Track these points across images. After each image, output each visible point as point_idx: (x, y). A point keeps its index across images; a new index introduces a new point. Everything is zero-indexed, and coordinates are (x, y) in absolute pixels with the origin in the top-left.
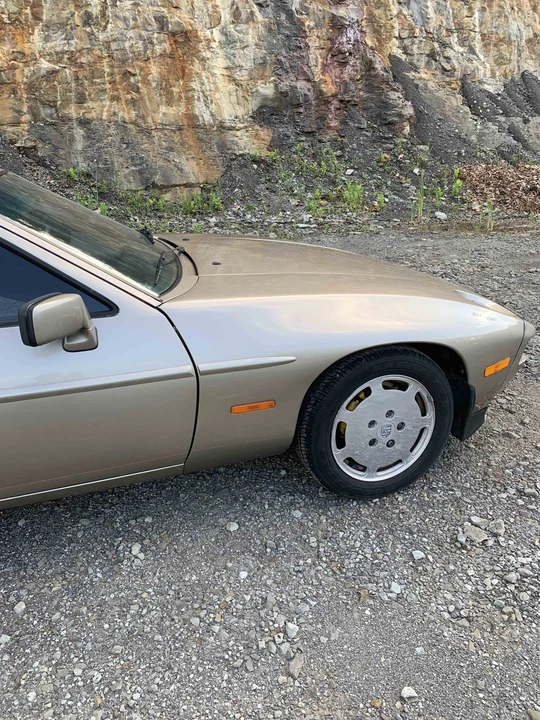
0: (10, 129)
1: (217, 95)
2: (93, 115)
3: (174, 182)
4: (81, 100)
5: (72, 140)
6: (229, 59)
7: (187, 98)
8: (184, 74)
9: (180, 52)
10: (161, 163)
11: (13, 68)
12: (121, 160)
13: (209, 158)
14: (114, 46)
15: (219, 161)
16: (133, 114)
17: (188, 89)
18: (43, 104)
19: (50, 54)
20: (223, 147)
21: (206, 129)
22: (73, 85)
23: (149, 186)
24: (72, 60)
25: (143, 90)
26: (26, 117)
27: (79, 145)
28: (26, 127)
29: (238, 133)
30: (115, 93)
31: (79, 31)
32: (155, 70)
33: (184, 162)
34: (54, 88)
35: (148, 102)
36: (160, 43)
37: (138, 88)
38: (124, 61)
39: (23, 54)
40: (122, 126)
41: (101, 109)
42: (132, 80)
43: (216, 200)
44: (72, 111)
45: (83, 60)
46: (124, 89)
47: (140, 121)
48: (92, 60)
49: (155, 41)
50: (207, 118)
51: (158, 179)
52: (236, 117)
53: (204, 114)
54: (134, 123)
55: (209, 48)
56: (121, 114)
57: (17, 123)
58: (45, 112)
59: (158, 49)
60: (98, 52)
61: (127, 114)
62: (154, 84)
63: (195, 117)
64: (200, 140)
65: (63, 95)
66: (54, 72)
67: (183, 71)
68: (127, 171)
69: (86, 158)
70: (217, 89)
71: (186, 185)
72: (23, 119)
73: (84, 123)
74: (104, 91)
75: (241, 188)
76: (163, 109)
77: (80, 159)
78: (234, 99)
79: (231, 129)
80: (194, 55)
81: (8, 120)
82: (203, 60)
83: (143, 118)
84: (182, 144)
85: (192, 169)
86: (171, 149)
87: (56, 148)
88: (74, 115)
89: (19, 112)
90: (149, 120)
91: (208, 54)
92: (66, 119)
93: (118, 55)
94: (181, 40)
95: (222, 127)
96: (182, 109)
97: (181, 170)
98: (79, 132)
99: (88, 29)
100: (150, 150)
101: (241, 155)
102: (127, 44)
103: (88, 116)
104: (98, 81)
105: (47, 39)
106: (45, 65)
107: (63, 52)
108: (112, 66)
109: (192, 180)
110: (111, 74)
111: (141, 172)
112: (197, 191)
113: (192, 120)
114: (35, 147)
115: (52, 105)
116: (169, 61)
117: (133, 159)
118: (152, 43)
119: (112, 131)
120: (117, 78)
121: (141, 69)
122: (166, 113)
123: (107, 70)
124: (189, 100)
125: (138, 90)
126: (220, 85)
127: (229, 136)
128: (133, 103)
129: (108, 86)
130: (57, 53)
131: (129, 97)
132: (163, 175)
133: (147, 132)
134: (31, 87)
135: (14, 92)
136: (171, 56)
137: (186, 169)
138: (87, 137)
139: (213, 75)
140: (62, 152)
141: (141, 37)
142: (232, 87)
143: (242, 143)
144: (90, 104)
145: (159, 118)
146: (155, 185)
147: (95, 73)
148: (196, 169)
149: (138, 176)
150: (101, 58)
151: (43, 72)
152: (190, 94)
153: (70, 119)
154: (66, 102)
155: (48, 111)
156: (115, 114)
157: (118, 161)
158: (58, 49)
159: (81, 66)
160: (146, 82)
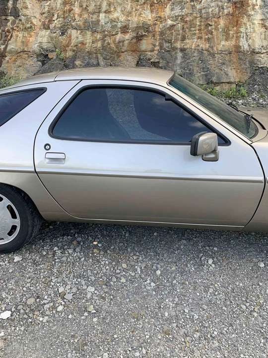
0: (149, 53)
1: (254, 35)
2: (188, 46)
3: (222, 81)
4: (183, 39)
5: (176, 58)
6: (264, 15)
7: (237, 37)
8: (237, 24)
9: (237, 13)
10: (217, 71)
11: (155, 24)
12: (197, 69)
13: (243, 69)
14: (203, 11)
15: (249, 71)
16: (208, 45)
17: (238, 32)
18: (166, 41)
19: (173, 17)
20: (252, 63)
21: (244, 53)
22: (181, 31)
23: (210, 82)
24: (183, 19)
25: (215, 33)
26: (157, 48)
27: (179, 61)
28: (156, 52)
29: (262, 56)
30: (200, 35)
31: (187, 5)
32: (222, 23)
33: (229, 70)
34: (172, 33)
35: (216, 40)
36: (227, 8)
37: (212, 32)
38: (207, 19)
39: (160, 17)
40: (201, 52)
41: (192, 43)
42: (210, 28)
43: (244, 91)
44: (178, 45)
45: (188, 19)
46: (205, 33)
47: (210, 49)
48: (191, 19)
49: (225, 7)
50: (246, 47)
51: (214, 79)
52: (262, 47)
53: (244, 45)
54: (207, 50)
55: (253, 9)
56: (201, 46)
57: (152, 51)
58: (166, 45)
59: (226, 11)
60: (195, 15)
61: (204, 45)
62: (220, 30)
63: (240, 47)
64: (240, 59)
65: (176, 37)
66: (173, 26)
67: (237, 22)
68: (199, 74)
69: (181, 68)
70: (254, 31)
71: (228, 83)
72: (156, 49)
73: (183, 50)
74: (195, 34)
75: (259, 85)
76: (223, 43)
77: (178, 68)
78: (263, 36)
79: (257, 53)
80: (244, 13)
81: (149, 49)
82: (249, 16)
83: (212, 47)
84: (230, 61)
85: (233, 74)
86: (224, 64)
87: (168, 62)
88: (179, 47)
89: (155, 45)
90: (215, 48)
91: (253, 13)
92: (174, 49)
93: (204, 15)
94: (238, 6)
95: (253, 52)
96: (233, 43)
97: (227, 75)
98: (180, 55)
99: (192, 4)
100: (213, 64)
101: (261, 68)
102: (210, 10)
103: (185, 47)
104: (193, 29)
105: (172, 10)
106: (170, 22)
107: (178, 16)
108: (201, 22)
109: (232, 80)
110: (200, 26)
111: (206, 75)
112: (234, 86)
113: (237, 48)
114: (158, 62)
115: (169, 42)
116: (231, 17)
117: (203, 68)
118: (223, 8)
119: (195, 54)
120: (202, 27)
121: (216, 22)
122: (224, 44)
123: (198, 23)
124: (238, 38)
125: (212, 33)
126: (256, 29)
127: (257, 57)
128: (208, 40)
129: (197, 32)
130: (176, 16)
131: (207, 37)
132: (217, 77)
133: (213, 55)
134: (162, 33)
135: (154, 36)
136: (232, 15)
137: (230, 74)
138: (183, 57)
139: (253, 24)
140: (170, 64)
141: (218, 6)
142: (263, 30)
143: (263, 61)
144: (187, 41)
145: (220, 47)
146: (212, 82)
147: (192, 24)
148: (235, 74)
149: (205, 77)
150: (196, 17)
151: (168, 26)
152: (239, 35)
153: (177, 49)
154: (176, 40)
155: (167, 45)
156: (198, 46)
157: (196, 69)
158: (177, 14)
159: (186, 22)
160: (217, 29)
